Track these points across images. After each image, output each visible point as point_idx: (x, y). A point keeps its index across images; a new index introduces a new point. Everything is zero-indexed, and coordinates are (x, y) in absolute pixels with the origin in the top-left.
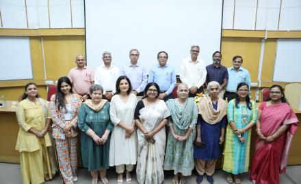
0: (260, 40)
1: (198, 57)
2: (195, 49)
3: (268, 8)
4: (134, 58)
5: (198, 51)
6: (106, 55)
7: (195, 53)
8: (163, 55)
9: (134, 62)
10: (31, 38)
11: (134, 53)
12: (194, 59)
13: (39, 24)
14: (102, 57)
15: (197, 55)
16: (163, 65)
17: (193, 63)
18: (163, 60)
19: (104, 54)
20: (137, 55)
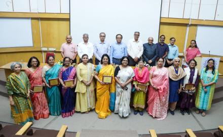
0: (186, 25)
1: (139, 39)
2: (137, 34)
3: (192, 4)
4: (103, 38)
5: (139, 35)
6: (86, 36)
7: (137, 36)
8: (119, 36)
9: (102, 41)
10: (32, 19)
11: (103, 35)
12: (136, 40)
13: (38, 9)
14: (82, 36)
15: (138, 37)
16: (119, 43)
17: (135, 42)
18: (119, 39)
19: (84, 35)
20: (105, 36)
